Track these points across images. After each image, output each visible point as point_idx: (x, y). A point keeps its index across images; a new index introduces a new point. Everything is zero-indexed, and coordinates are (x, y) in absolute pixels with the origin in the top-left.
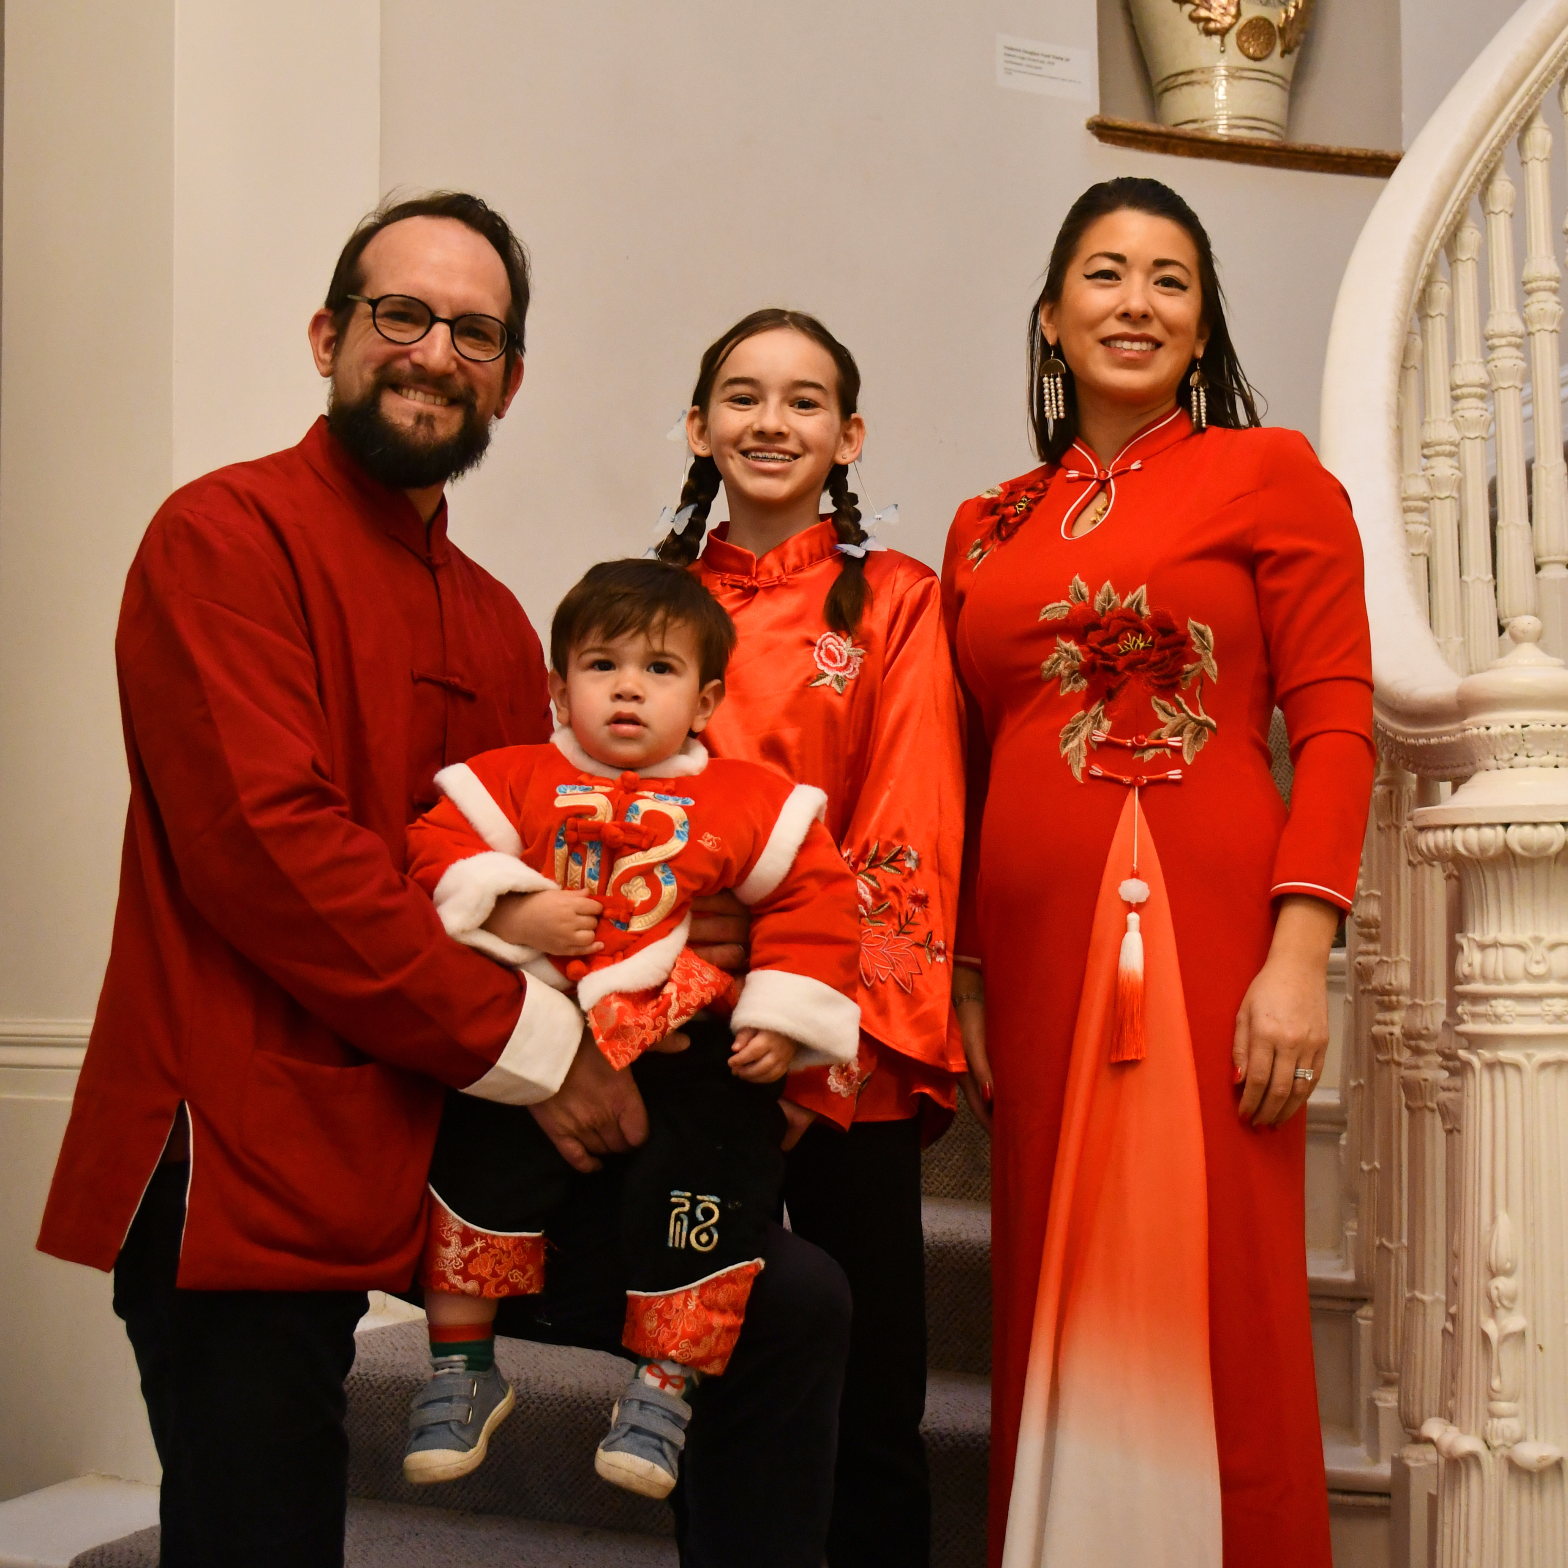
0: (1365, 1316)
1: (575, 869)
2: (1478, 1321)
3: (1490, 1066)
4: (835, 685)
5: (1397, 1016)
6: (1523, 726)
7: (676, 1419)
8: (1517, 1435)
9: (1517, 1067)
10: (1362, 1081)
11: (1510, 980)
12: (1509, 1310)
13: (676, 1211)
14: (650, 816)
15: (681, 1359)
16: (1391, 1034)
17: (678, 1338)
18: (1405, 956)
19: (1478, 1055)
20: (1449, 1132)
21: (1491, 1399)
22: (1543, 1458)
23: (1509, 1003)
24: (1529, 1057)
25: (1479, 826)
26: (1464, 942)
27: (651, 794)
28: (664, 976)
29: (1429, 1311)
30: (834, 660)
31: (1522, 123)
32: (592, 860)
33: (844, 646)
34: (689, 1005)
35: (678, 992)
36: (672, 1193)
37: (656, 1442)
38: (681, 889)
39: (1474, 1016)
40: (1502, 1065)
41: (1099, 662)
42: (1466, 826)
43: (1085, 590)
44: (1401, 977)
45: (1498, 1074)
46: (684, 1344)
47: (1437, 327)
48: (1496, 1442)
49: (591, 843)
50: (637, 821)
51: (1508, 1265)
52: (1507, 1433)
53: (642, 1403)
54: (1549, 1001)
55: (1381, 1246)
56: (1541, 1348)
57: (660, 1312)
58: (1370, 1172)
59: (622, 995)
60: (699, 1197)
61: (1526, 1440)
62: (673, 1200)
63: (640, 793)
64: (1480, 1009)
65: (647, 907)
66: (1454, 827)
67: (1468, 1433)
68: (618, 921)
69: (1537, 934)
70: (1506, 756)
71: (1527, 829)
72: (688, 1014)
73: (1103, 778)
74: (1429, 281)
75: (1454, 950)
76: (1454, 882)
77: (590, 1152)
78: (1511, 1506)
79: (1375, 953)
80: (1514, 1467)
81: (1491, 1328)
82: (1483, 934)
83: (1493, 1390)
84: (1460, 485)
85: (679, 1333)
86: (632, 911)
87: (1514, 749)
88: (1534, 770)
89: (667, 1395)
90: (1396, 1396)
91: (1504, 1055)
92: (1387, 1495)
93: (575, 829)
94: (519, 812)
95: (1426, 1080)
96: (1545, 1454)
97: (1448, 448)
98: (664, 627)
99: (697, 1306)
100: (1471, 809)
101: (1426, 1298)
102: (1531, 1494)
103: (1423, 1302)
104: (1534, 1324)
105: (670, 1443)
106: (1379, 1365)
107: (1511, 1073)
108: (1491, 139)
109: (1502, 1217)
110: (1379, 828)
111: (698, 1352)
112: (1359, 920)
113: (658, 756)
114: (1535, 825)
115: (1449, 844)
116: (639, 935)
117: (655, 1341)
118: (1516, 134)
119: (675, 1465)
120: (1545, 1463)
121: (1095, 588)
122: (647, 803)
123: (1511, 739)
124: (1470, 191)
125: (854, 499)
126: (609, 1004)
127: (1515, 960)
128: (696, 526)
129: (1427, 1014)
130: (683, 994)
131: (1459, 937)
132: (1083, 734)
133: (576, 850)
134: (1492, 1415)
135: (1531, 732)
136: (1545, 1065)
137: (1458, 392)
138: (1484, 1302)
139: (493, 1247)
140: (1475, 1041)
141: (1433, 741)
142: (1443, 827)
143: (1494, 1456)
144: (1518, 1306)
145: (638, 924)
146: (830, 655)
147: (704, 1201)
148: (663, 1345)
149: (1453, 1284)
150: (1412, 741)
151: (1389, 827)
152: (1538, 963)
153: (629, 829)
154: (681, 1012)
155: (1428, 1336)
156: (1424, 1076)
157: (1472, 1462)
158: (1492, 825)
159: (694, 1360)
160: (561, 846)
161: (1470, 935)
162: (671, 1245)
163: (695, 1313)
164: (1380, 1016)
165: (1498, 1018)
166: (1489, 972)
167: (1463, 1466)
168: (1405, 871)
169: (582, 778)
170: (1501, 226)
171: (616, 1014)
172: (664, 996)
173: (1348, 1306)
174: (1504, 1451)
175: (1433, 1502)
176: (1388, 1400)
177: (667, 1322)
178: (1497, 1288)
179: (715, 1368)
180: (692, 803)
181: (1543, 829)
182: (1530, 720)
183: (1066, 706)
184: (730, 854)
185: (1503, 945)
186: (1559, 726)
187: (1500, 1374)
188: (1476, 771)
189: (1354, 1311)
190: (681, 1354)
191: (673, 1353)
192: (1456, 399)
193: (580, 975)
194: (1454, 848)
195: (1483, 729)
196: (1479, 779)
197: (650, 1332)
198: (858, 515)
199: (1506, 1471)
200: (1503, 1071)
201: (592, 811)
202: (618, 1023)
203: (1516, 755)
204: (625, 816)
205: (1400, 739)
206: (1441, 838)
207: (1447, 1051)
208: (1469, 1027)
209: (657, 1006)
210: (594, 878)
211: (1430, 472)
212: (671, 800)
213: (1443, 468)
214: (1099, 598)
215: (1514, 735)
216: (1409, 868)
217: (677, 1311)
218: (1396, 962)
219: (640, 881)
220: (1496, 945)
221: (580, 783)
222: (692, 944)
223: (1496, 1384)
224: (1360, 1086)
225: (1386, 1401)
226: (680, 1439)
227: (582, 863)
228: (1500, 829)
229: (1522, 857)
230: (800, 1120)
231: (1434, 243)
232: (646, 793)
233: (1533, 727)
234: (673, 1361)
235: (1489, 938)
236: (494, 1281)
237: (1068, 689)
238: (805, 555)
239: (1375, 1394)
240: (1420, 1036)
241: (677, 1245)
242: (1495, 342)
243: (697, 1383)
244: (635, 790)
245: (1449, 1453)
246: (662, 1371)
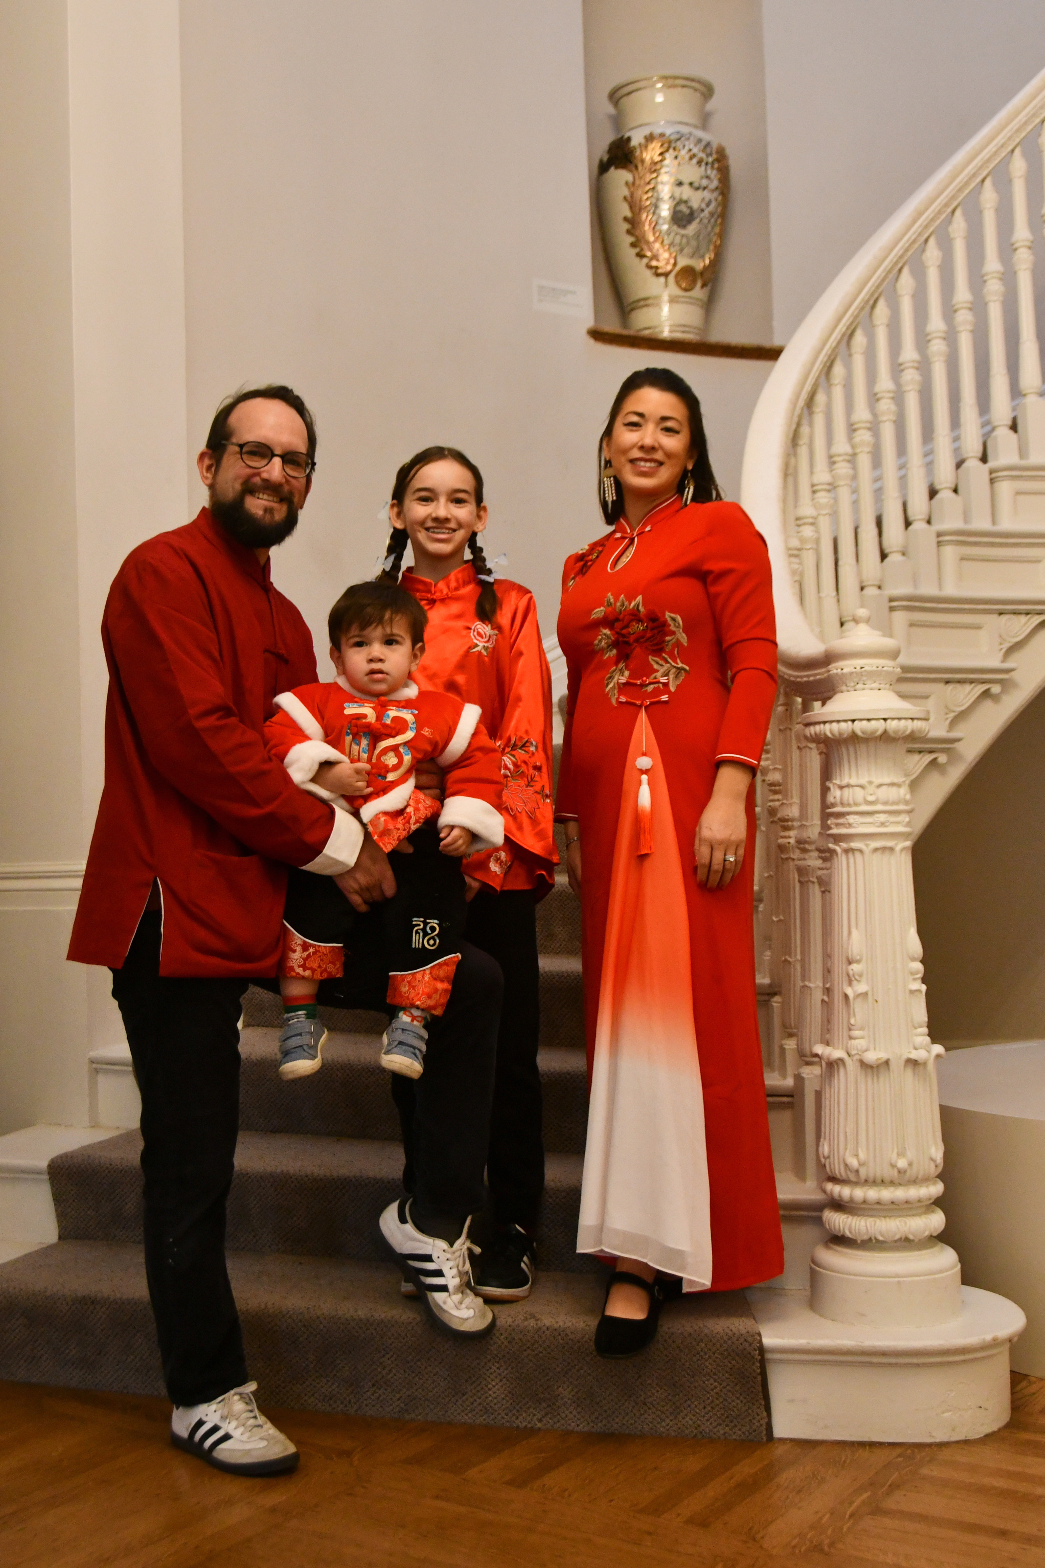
0: (776, 1002)
1: (355, 747)
2: (842, 987)
3: (847, 851)
4: (483, 651)
5: (792, 833)
6: (862, 668)
7: (421, 1038)
8: (864, 1048)
9: (861, 851)
10: (771, 873)
11: (856, 804)
12: (858, 981)
13: (416, 928)
14: (395, 719)
15: (422, 1007)
16: (789, 843)
17: (420, 995)
18: (796, 800)
19: (840, 846)
20: (823, 892)
21: (850, 1030)
22: (879, 1059)
23: (856, 817)
24: (867, 845)
25: (838, 721)
26: (831, 785)
27: (394, 708)
28: (405, 803)
29: (813, 991)
30: (482, 637)
31: (849, 332)
32: (364, 742)
33: (486, 629)
34: (420, 818)
35: (414, 811)
36: (413, 919)
37: (412, 1049)
38: (413, 757)
39: (837, 825)
40: (853, 850)
41: (621, 639)
42: (832, 722)
43: (612, 600)
44: (793, 811)
45: (850, 855)
46: (424, 998)
47: (803, 451)
48: (853, 1052)
49: (364, 733)
50: (388, 722)
51: (858, 957)
52: (859, 1047)
53: (403, 1030)
54: (878, 815)
55: (786, 960)
56: (876, 1001)
57: (409, 982)
58: (778, 921)
59: (385, 813)
60: (428, 921)
61: (869, 1050)
62: (414, 923)
63: (389, 708)
64: (840, 821)
65: (396, 768)
66: (825, 723)
67: (838, 1049)
68: (380, 775)
69: (871, 779)
70: (852, 684)
71: (865, 722)
72: (420, 822)
73: (627, 703)
74: (799, 425)
75: (825, 790)
76: (823, 756)
77: (366, 902)
78: (862, 1087)
79: (778, 800)
80: (864, 1065)
81: (849, 992)
82: (841, 780)
83: (852, 1025)
84: (817, 541)
85: (421, 993)
86: (388, 770)
87: (856, 680)
88: (867, 692)
89: (416, 1026)
90: (795, 1042)
91: (854, 845)
92: (792, 1096)
93: (356, 726)
94: (323, 719)
95: (809, 866)
96: (880, 1057)
97: (810, 520)
98: (391, 620)
99: (429, 978)
100: (833, 713)
101: (812, 985)
102: (873, 1079)
103: (810, 988)
104: (873, 989)
105: (420, 1050)
106: (785, 1026)
107: (857, 854)
108: (832, 342)
109: (854, 932)
110: (780, 730)
111: (431, 1003)
112: (769, 782)
113: (394, 689)
114: (869, 720)
115: (822, 732)
116: (392, 782)
117: (408, 999)
118: (845, 339)
119: (422, 1061)
120: (880, 1062)
121: (616, 599)
122: (393, 713)
123: (855, 675)
124: (820, 373)
125: (481, 550)
126: (379, 818)
127: (859, 794)
128: (396, 566)
129: (810, 830)
130: (417, 812)
131: (828, 783)
132: (615, 680)
133: (356, 737)
134: (851, 1038)
135: (865, 671)
136: (876, 850)
137: (816, 488)
138: (845, 978)
139: (319, 951)
140: (838, 839)
141: (811, 678)
142: (819, 723)
143: (852, 1060)
144: (864, 979)
145: (391, 777)
146: (479, 634)
147: (430, 923)
148: (412, 999)
149: (828, 971)
150: (799, 680)
151: (785, 729)
152: (871, 795)
153: (385, 726)
154: (417, 822)
155: (813, 1007)
156: (809, 864)
157: (840, 1063)
158: (846, 721)
159: (429, 1006)
160: (349, 735)
161: (834, 781)
162: (414, 946)
163: (428, 982)
164: (783, 834)
165: (850, 825)
166: (845, 800)
167: (836, 1066)
168: (796, 753)
169: (356, 699)
170: (838, 393)
171: (383, 823)
172: (407, 813)
173: (766, 998)
174: (857, 1057)
175: (818, 1095)
176: (790, 1044)
177: (414, 987)
178: (852, 970)
179: (438, 1012)
180: (416, 712)
181: (873, 722)
182: (865, 664)
183: (604, 666)
184: (438, 738)
185: (852, 786)
186: (880, 668)
187: (854, 1015)
188: (835, 693)
189: (769, 1001)
190: (423, 1003)
191: (418, 1003)
192: (814, 492)
193: (361, 806)
194: (825, 735)
195: (839, 670)
196: (838, 697)
197: (405, 993)
198: (484, 560)
199: (859, 1067)
200: (853, 853)
201: (365, 716)
202: (384, 828)
203: (858, 683)
204: (382, 719)
205: (792, 679)
206: (818, 728)
207: (822, 848)
208: (834, 831)
209: (404, 818)
210: (365, 753)
211: (800, 534)
212: (405, 711)
213: (808, 532)
214: (618, 604)
215: (856, 673)
216: (798, 751)
217: (419, 981)
218: (790, 804)
219: (391, 754)
220: (848, 786)
221: (356, 702)
222: (418, 787)
223: (852, 1021)
224: (770, 876)
225: (789, 1045)
226: (424, 1048)
227: (359, 744)
228: (850, 723)
229: (862, 737)
230: (475, 885)
231: (801, 403)
232: (391, 708)
233: (866, 668)
234: (418, 1008)
235: (844, 782)
236: (319, 970)
237: (607, 655)
238: (461, 581)
239: (784, 1042)
240: (806, 842)
241: (417, 947)
242: (836, 459)
243: (429, 1020)
244: (385, 706)
245: (828, 1059)
246: (411, 1013)
